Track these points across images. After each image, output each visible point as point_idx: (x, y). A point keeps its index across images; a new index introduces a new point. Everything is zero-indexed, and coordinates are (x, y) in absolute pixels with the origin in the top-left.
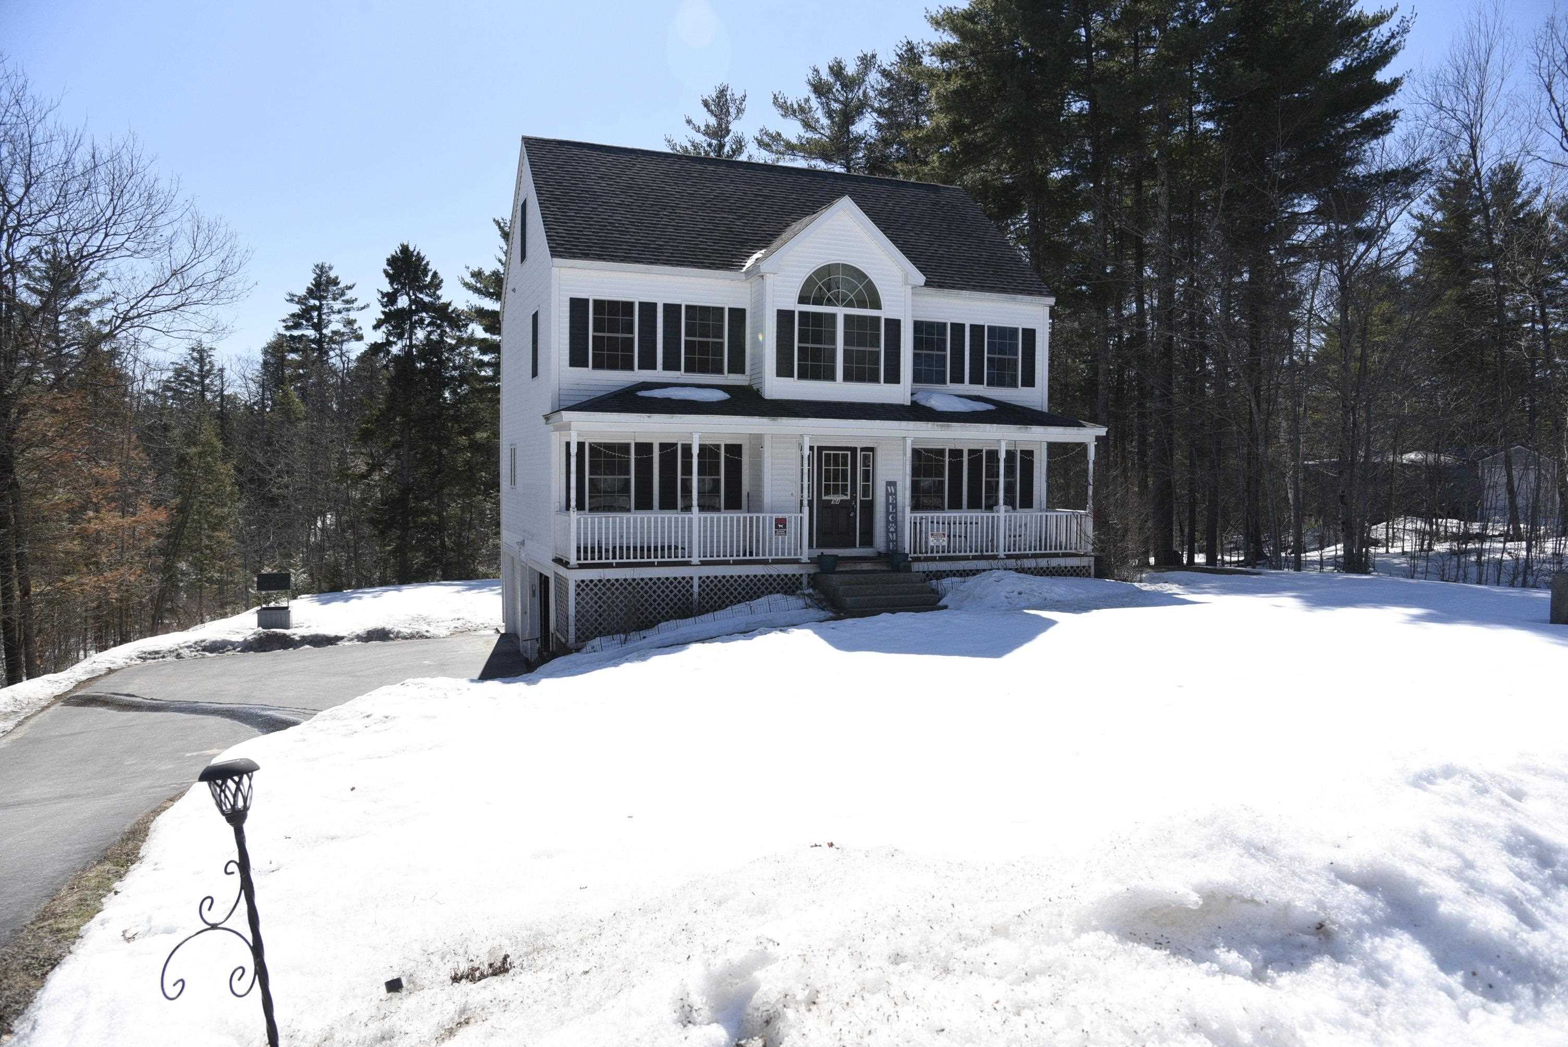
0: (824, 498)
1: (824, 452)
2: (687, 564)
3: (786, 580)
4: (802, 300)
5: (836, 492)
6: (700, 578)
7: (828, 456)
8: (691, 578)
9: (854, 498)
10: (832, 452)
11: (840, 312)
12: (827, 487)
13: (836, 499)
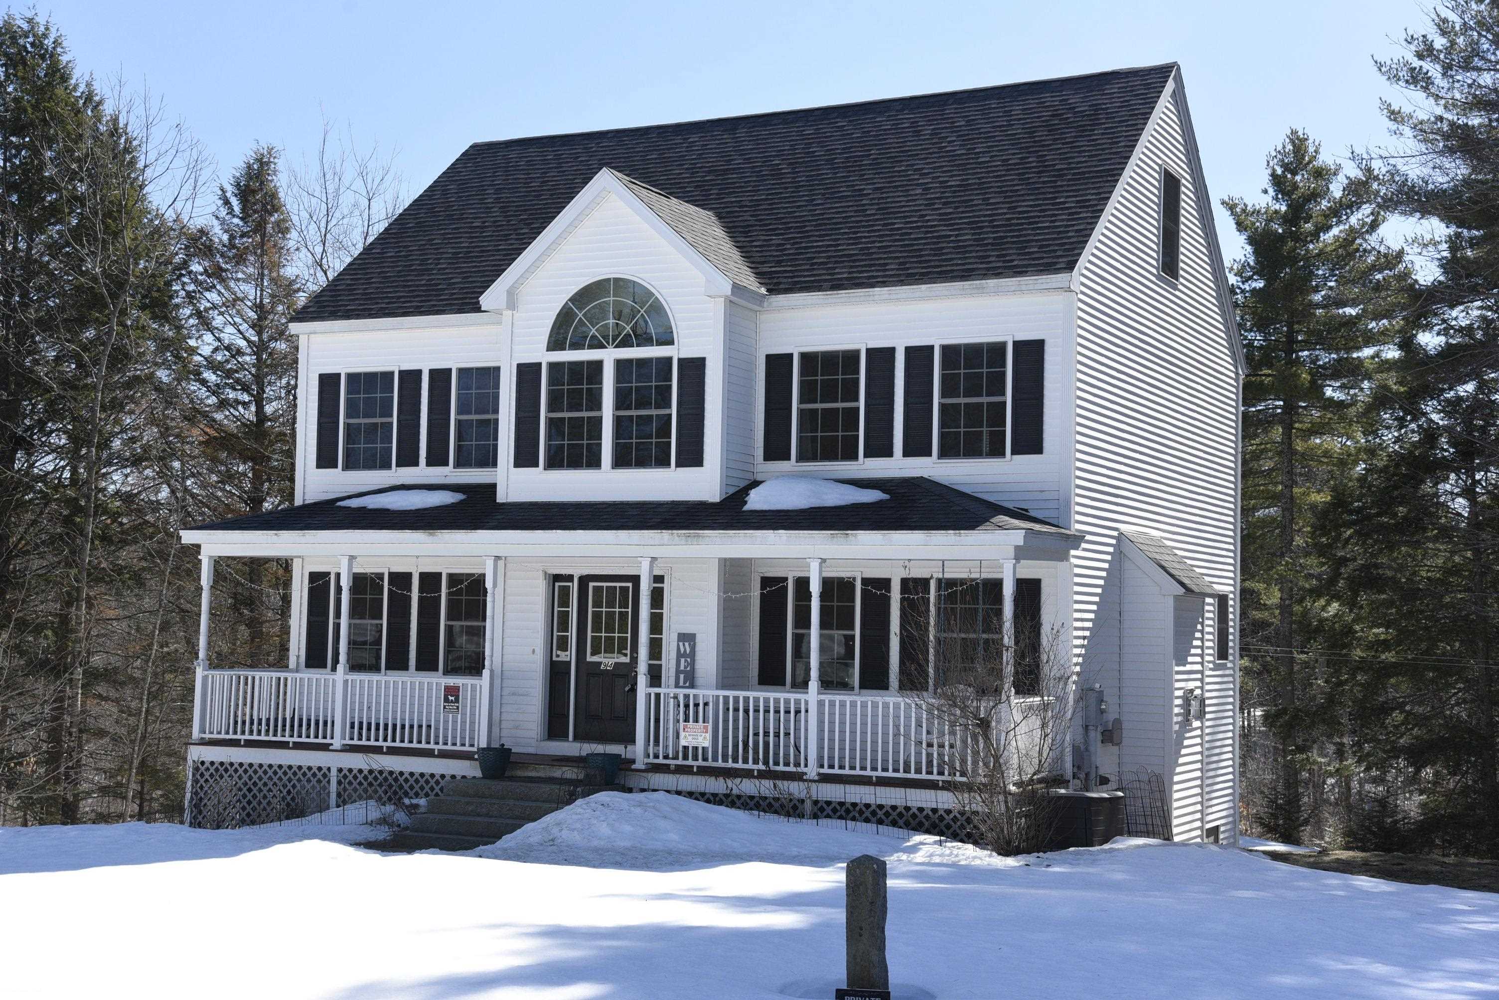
0: (590, 658)
1: (591, 584)
2: (325, 747)
3: (391, 780)
4: (555, 344)
5: (609, 650)
6: (340, 770)
7: (597, 590)
8: (329, 769)
9: (634, 660)
10: (605, 584)
11: (609, 356)
12: (596, 641)
13: (608, 661)
